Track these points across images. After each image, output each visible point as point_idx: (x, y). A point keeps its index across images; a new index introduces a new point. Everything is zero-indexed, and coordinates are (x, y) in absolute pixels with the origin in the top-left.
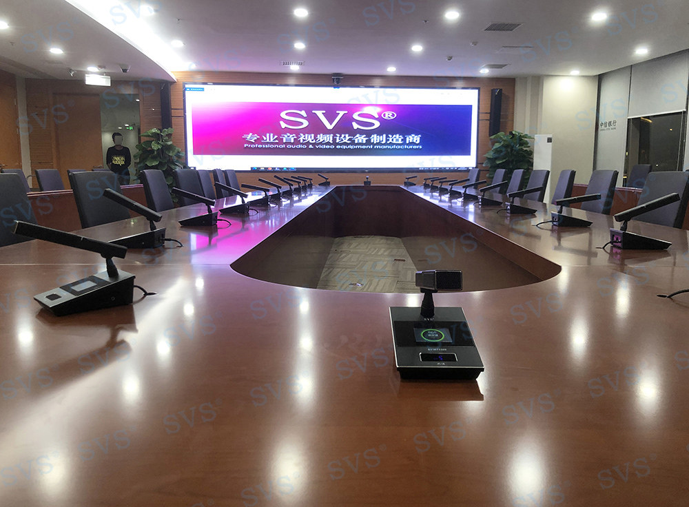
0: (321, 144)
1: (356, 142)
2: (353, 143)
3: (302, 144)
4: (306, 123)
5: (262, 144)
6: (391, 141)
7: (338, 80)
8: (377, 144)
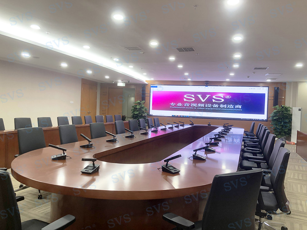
0: (199, 107)
1: (214, 107)
2: (212, 107)
3: (192, 107)
4: (194, 99)
5: (177, 107)
6: (228, 107)
7: (207, 84)
8: (222, 108)
